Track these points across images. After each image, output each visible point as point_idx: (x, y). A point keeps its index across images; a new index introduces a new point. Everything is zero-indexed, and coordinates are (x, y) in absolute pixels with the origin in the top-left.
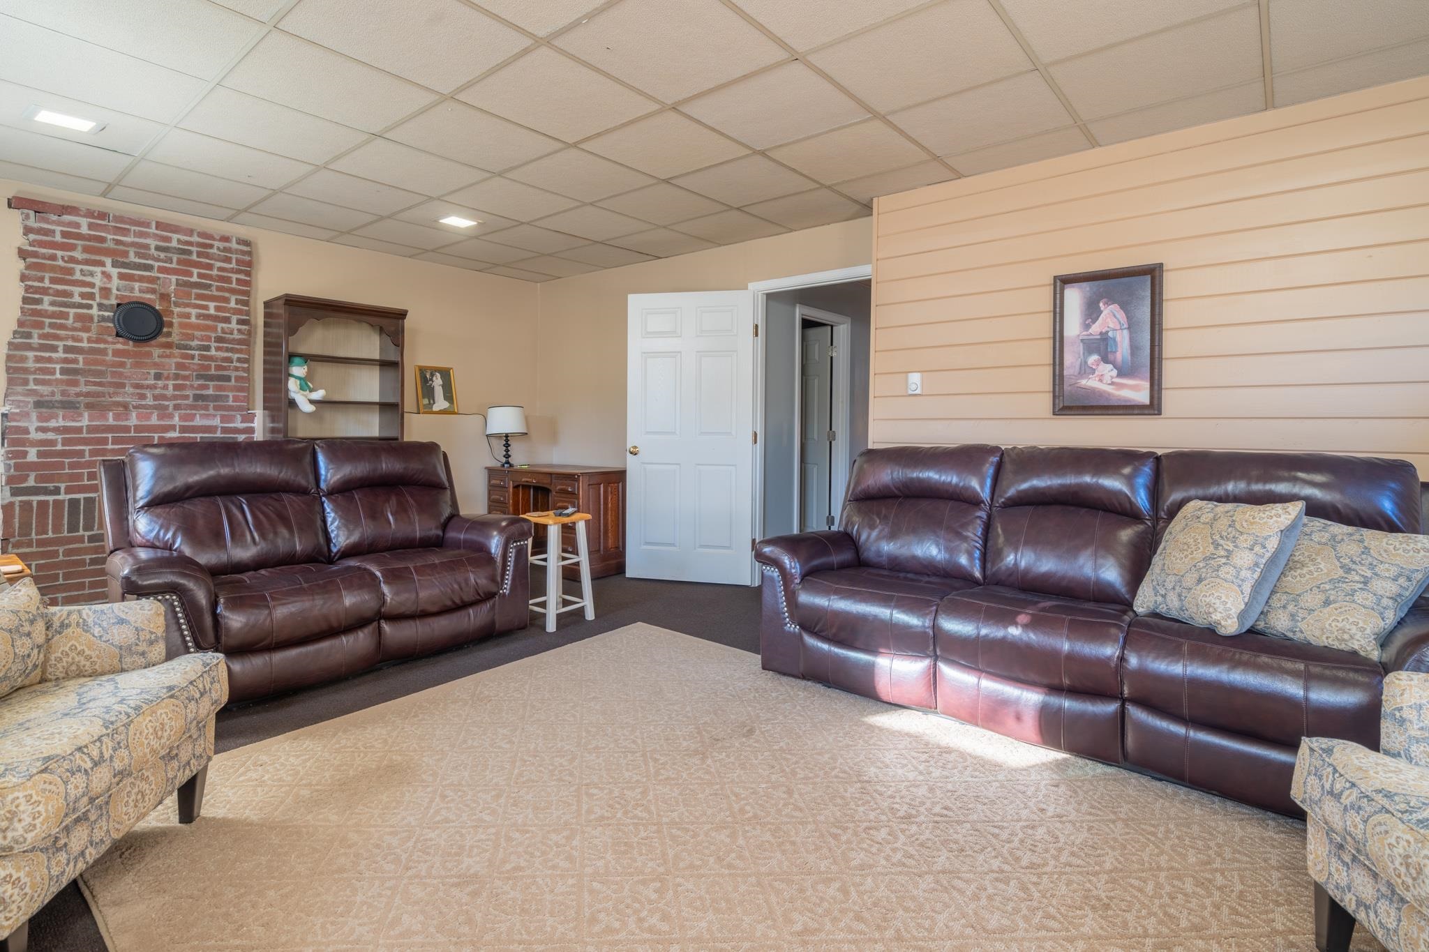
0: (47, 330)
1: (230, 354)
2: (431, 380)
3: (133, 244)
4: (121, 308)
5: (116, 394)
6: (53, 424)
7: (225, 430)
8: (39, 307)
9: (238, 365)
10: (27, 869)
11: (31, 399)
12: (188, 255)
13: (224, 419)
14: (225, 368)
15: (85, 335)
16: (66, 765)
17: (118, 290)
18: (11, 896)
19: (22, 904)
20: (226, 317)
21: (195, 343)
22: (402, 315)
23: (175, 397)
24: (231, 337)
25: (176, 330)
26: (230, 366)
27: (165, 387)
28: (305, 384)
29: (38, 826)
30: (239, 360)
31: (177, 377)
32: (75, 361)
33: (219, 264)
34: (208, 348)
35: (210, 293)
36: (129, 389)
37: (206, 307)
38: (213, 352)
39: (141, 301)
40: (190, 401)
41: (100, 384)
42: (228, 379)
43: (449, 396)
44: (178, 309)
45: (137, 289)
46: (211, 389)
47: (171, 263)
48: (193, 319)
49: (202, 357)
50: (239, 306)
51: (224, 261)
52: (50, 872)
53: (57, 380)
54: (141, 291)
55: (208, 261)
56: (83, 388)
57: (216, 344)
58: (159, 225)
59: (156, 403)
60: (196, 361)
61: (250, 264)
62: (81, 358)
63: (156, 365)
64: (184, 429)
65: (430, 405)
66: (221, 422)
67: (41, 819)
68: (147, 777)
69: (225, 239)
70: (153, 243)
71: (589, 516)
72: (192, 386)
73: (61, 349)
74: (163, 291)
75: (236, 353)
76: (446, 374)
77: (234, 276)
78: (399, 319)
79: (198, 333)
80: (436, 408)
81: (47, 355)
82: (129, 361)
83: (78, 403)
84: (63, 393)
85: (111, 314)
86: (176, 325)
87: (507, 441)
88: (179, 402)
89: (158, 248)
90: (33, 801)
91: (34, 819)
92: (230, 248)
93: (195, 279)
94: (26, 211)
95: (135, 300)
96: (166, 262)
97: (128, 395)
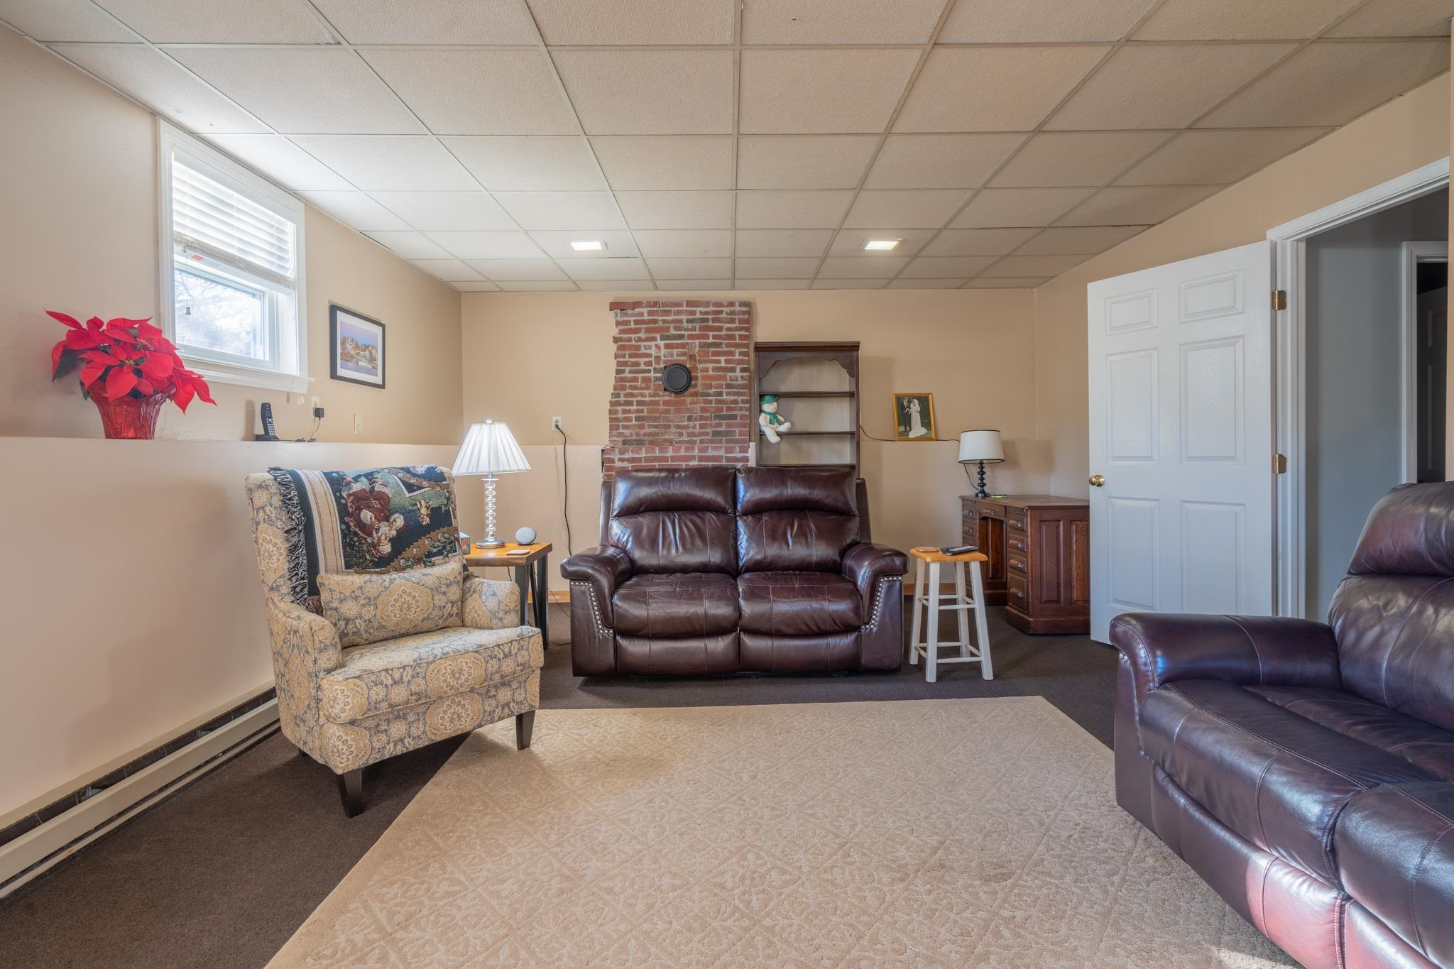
0: (628, 391)
1: (736, 397)
2: (909, 407)
3: (673, 321)
4: (667, 369)
5: (665, 433)
6: (626, 456)
7: (728, 459)
8: (623, 375)
9: (742, 405)
10: (353, 736)
11: (620, 439)
12: (706, 322)
13: (728, 450)
14: (733, 409)
15: (647, 392)
16: (373, 677)
17: (665, 356)
18: (342, 750)
19: (350, 757)
20: (731, 368)
21: (713, 390)
22: (855, 347)
23: (701, 434)
24: (737, 383)
25: (700, 382)
26: (736, 407)
27: (694, 427)
28: (774, 418)
29: (347, 711)
30: (743, 401)
31: (702, 418)
32: (642, 411)
33: (727, 325)
34: (720, 394)
35: (720, 350)
36: (673, 430)
37: (719, 362)
38: (725, 397)
39: (678, 362)
40: (709, 437)
41: (656, 427)
42: (734, 417)
43: (926, 421)
44: (701, 366)
45: (675, 354)
46: (724, 426)
47: (695, 331)
48: (711, 372)
49: (718, 402)
50: (741, 358)
51: (730, 322)
52: (372, 744)
53: (633, 425)
54: (678, 355)
55: (719, 324)
56: (648, 430)
57: (727, 390)
58: (689, 303)
59: (689, 439)
60: (713, 405)
61: (747, 321)
62: (645, 408)
63: (688, 410)
64: (701, 459)
65: (906, 433)
66: (726, 453)
67: (349, 707)
68: (464, 704)
69: (731, 304)
70: (684, 317)
71: (984, 557)
72: (711, 425)
73: (635, 403)
74: (691, 353)
75: (741, 396)
76: (924, 401)
77: (737, 333)
78: (854, 350)
79: (714, 383)
80: (912, 435)
81: (627, 408)
82: (672, 409)
83: (645, 440)
84: (637, 434)
85: (661, 375)
86: (700, 378)
87: (982, 468)
88: (703, 437)
89: (688, 321)
90: (344, 694)
91: (345, 705)
92: (734, 311)
93: (711, 340)
94: (616, 311)
95: (674, 362)
96: (692, 330)
97: (671, 434)
